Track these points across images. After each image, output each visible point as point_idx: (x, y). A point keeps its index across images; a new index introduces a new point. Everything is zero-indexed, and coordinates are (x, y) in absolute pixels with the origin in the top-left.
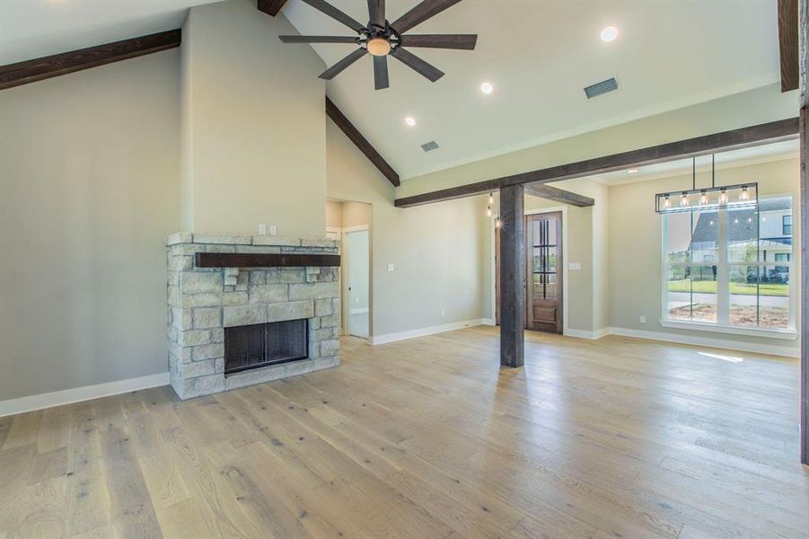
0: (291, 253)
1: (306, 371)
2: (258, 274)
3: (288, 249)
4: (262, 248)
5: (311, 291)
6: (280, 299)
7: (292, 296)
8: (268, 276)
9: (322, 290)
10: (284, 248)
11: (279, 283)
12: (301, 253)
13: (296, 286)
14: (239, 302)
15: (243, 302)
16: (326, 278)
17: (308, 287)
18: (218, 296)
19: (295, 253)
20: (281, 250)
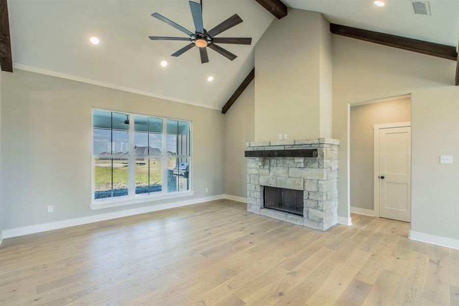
0: (290, 149)
1: (299, 223)
2: (273, 161)
3: (288, 147)
4: (275, 147)
5: (302, 173)
6: (284, 175)
7: (291, 174)
8: (278, 162)
9: (309, 173)
10: (286, 146)
11: (284, 166)
12: (296, 149)
13: (292, 169)
14: (265, 174)
15: (267, 174)
16: (313, 165)
17: (300, 170)
18: (258, 170)
19: (292, 149)
20: (285, 148)
